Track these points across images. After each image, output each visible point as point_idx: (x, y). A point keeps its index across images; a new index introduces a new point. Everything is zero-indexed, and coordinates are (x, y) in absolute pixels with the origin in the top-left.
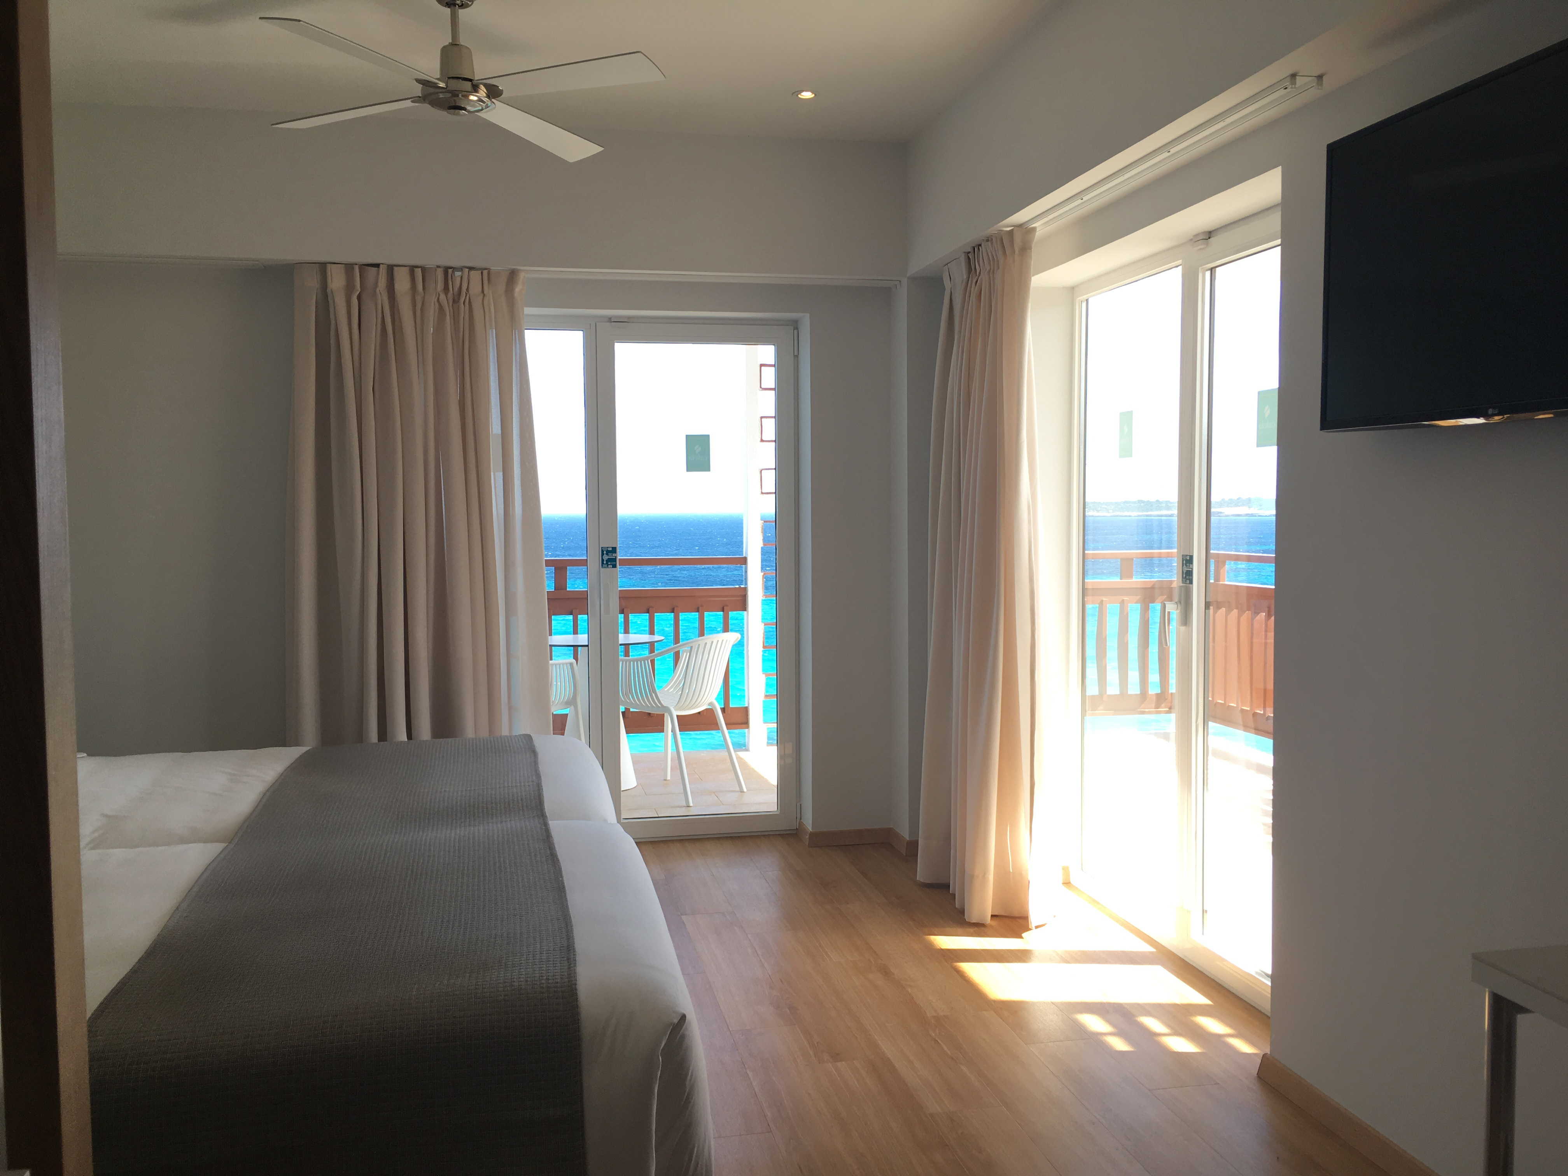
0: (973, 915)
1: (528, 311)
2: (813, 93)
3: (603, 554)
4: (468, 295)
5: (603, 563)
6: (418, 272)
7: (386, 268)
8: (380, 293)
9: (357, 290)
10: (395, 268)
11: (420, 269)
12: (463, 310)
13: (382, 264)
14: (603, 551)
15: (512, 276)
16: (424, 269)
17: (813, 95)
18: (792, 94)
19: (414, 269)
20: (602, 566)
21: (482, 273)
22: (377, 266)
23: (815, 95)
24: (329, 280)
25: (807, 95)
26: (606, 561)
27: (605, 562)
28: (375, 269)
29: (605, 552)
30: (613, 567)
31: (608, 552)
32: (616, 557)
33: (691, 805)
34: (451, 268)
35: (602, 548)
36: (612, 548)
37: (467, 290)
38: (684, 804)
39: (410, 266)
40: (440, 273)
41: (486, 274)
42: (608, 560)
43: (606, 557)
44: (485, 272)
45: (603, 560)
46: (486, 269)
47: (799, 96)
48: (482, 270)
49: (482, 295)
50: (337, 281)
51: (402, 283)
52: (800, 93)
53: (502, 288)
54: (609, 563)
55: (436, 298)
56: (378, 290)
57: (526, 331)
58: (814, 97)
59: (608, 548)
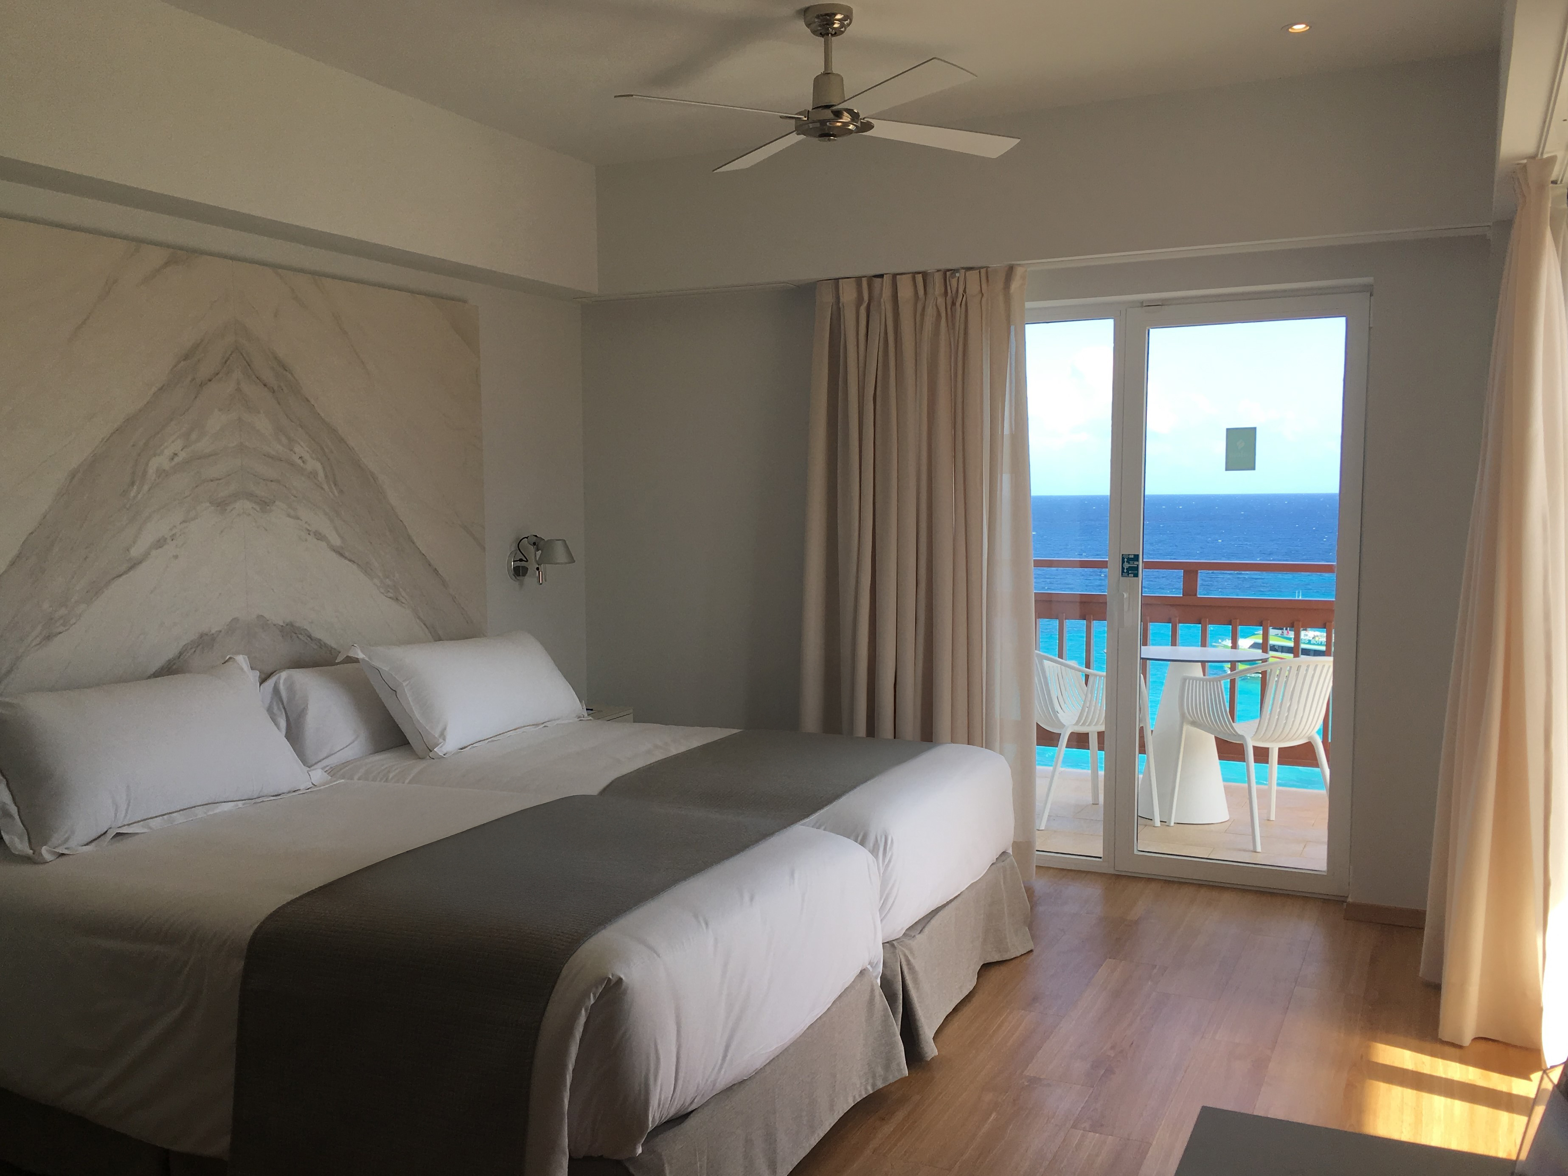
0: (1445, 1032)
1: (1028, 305)
2: (1307, 25)
3: (1123, 562)
4: (965, 296)
5: (1123, 572)
6: (919, 278)
7: (891, 277)
8: (884, 303)
9: (865, 302)
10: (898, 277)
11: (921, 275)
12: (959, 311)
13: (885, 274)
14: (1123, 559)
15: (1010, 271)
16: (925, 275)
17: (1308, 28)
18: (1282, 29)
19: (916, 276)
20: (1122, 575)
21: (980, 272)
22: (881, 276)
23: (1311, 27)
24: (841, 295)
25: (1299, 28)
26: (1127, 569)
27: (1125, 571)
28: (879, 280)
29: (1126, 560)
30: (1134, 577)
31: (1129, 560)
32: (1138, 565)
33: (1258, 851)
34: (949, 270)
35: (1123, 555)
36: (1134, 555)
37: (965, 291)
38: (1251, 848)
39: (912, 273)
40: (938, 278)
41: (985, 272)
42: (1129, 569)
43: (1126, 565)
44: (983, 271)
45: (1123, 569)
46: (983, 268)
47: (1290, 30)
48: (980, 268)
49: (981, 295)
50: (848, 295)
51: (905, 292)
52: (1291, 28)
53: (1000, 285)
54: (1130, 572)
55: (935, 303)
56: (882, 300)
57: (1026, 325)
58: (1309, 29)
59: (1129, 555)
